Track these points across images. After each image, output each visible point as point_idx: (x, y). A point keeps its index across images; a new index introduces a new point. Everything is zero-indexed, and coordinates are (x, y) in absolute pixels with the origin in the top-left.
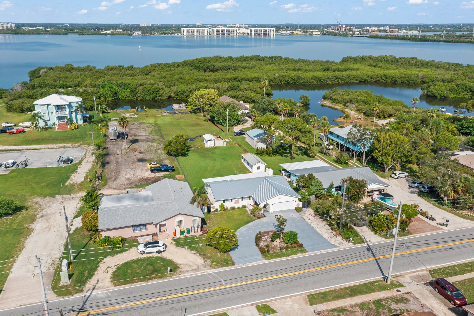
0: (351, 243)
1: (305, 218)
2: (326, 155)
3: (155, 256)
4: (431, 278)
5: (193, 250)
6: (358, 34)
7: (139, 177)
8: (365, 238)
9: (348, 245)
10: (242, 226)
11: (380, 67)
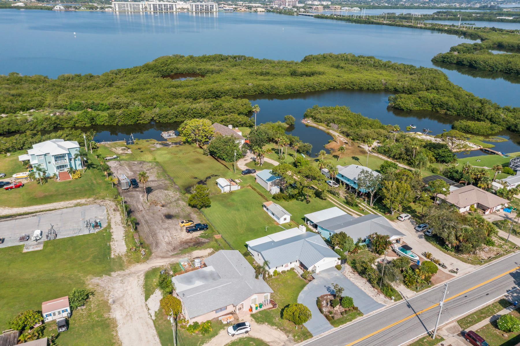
0: (393, 301)
1: (347, 276)
2: (335, 195)
3: (244, 337)
4: (460, 328)
5: (273, 326)
6: (304, 12)
7: (179, 240)
8: (402, 294)
9: (391, 303)
10: (299, 292)
11: (342, 68)
